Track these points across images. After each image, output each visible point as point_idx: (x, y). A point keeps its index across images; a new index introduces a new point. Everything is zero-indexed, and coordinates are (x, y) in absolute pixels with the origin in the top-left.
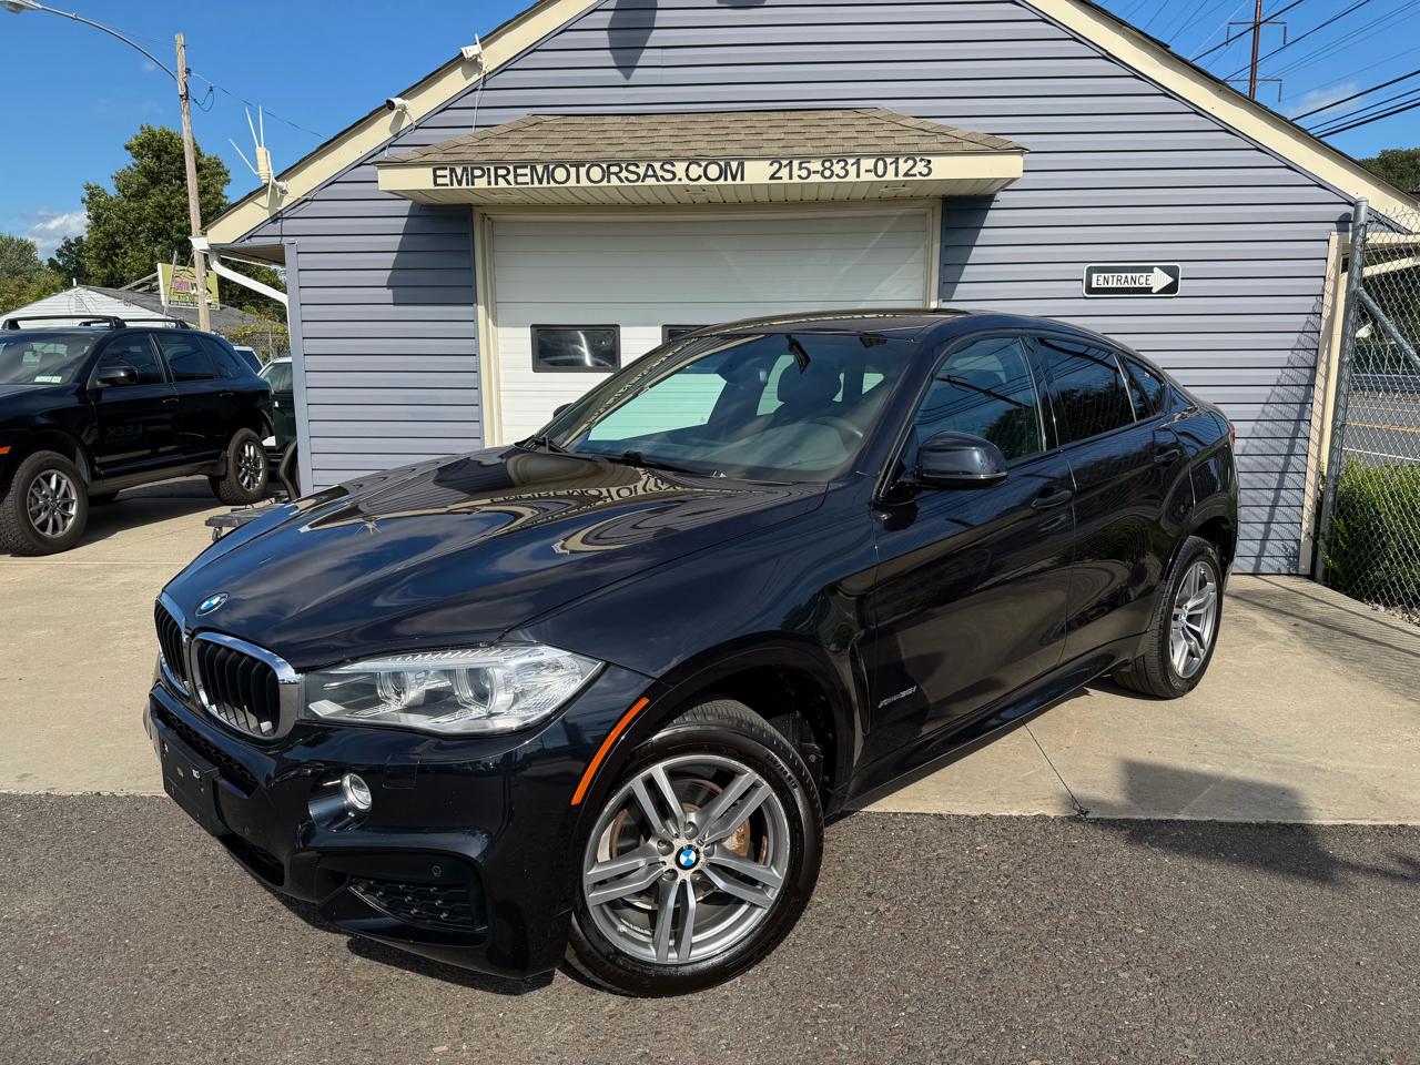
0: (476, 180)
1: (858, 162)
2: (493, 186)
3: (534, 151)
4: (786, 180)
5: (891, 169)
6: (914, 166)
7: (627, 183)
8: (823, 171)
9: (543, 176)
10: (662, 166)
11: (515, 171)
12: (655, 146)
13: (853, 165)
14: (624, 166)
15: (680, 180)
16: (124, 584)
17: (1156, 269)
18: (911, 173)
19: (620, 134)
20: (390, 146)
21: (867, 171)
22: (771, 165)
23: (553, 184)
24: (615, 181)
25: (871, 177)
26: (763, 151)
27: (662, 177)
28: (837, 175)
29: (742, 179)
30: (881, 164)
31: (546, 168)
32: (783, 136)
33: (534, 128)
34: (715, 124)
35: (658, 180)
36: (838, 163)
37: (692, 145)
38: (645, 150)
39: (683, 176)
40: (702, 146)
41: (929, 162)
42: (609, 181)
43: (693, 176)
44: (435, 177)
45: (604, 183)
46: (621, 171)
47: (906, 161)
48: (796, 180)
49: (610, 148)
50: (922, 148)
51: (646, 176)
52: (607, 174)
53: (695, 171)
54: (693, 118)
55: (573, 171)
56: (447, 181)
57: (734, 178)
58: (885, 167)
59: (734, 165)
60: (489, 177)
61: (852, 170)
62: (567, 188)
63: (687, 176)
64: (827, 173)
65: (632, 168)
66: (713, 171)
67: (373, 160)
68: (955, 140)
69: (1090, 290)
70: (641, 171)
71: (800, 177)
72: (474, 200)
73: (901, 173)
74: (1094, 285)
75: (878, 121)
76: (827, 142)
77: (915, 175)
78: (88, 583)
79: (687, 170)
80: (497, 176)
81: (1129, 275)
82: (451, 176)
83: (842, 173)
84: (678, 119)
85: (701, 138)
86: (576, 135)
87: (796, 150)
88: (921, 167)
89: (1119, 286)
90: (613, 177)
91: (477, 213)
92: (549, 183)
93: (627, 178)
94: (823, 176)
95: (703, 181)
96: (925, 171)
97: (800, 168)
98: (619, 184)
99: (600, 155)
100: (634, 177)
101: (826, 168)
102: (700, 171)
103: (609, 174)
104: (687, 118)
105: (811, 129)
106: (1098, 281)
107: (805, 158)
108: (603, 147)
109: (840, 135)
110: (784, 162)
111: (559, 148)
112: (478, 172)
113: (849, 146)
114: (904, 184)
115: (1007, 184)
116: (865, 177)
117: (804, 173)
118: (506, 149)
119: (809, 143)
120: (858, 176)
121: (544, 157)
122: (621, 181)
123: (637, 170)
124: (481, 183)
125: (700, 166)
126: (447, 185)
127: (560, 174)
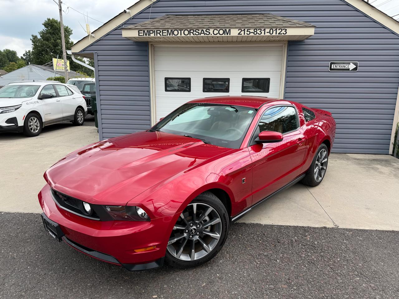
0: (151, 34)
1: (265, 30)
2: (156, 36)
3: (168, 25)
4: (243, 35)
5: (275, 32)
6: (281, 31)
7: (195, 35)
8: (254, 32)
9: (171, 33)
10: (206, 30)
11: (162, 32)
12: (204, 24)
13: (263, 30)
14: (195, 30)
15: (211, 34)
16: (48, 151)
17: (351, 63)
18: (280, 33)
19: (193, 21)
20: (125, 24)
21: (267, 32)
22: (239, 30)
23: (173, 35)
24: (192, 35)
25: (269, 34)
26: (236, 26)
27: (206, 34)
28: (258, 34)
29: (230, 34)
30: (271, 30)
31: (171, 31)
32: (242, 22)
33: (168, 19)
34: (221, 18)
35: (205, 35)
36: (258, 30)
37: (215, 24)
38: (201, 26)
39: (212, 33)
40: (218, 24)
41: (286, 30)
42: (190, 35)
43: (215, 33)
44: (139, 33)
45: (189, 35)
46: (194, 32)
47: (279, 30)
48: (246, 35)
49: (190, 25)
50: (284, 26)
51: (201, 33)
52: (189, 33)
53: (216, 32)
54: (214, 16)
55: (179, 32)
56: (142, 34)
57: (227, 34)
58: (273, 31)
59: (228, 30)
60: (155, 33)
61: (263, 32)
62: (177, 37)
63: (214, 33)
64: (255, 33)
65: (197, 31)
66: (221, 32)
67: (120, 28)
68: (294, 23)
69: (331, 69)
70: (200, 32)
71: (247, 34)
72: (149, 40)
73: (278, 33)
74: (332, 68)
75: (270, 18)
76: (255, 24)
77: (282, 34)
78: (38, 150)
79: (213, 31)
80: (157, 33)
81: (343, 65)
82: (144, 33)
83: (260, 33)
84: (210, 16)
85: (217, 22)
86: (180, 21)
87: (246, 26)
88: (283, 32)
89: (340, 68)
90: (191, 34)
91: (150, 44)
92: (172, 35)
93: (195, 34)
94: (254, 34)
95: (218, 35)
96: (285, 33)
97: (247, 31)
98: (193, 35)
99: (188, 27)
100: (197, 34)
101: (255, 32)
102: (217, 32)
103: (190, 32)
104: (212, 16)
105: (250, 20)
106: (333, 67)
107: (249, 28)
108: (188, 25)
109: (259, 22)
110: (243, 29)
111: (175, 25)
112: (151, 32)
113: (262, 25)
114: (278, 37)
115: (308, 37)
116: (267, 34)
117: (248, 33)
118: (160, 25)
119: (250, 24)
120: (265, 34)
121: (171, 27)
122: (194, 34)
123: (198, 31)
124: (152, 35)
125: (217, 30)
126: (142, 36)
127: (176, 33)
